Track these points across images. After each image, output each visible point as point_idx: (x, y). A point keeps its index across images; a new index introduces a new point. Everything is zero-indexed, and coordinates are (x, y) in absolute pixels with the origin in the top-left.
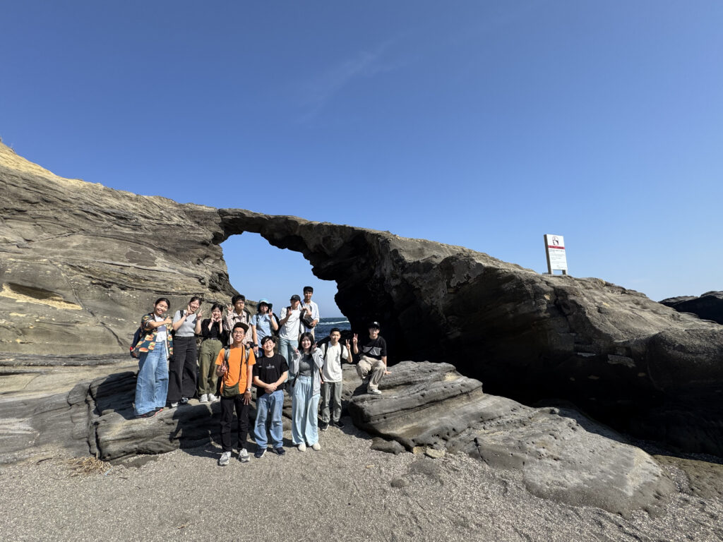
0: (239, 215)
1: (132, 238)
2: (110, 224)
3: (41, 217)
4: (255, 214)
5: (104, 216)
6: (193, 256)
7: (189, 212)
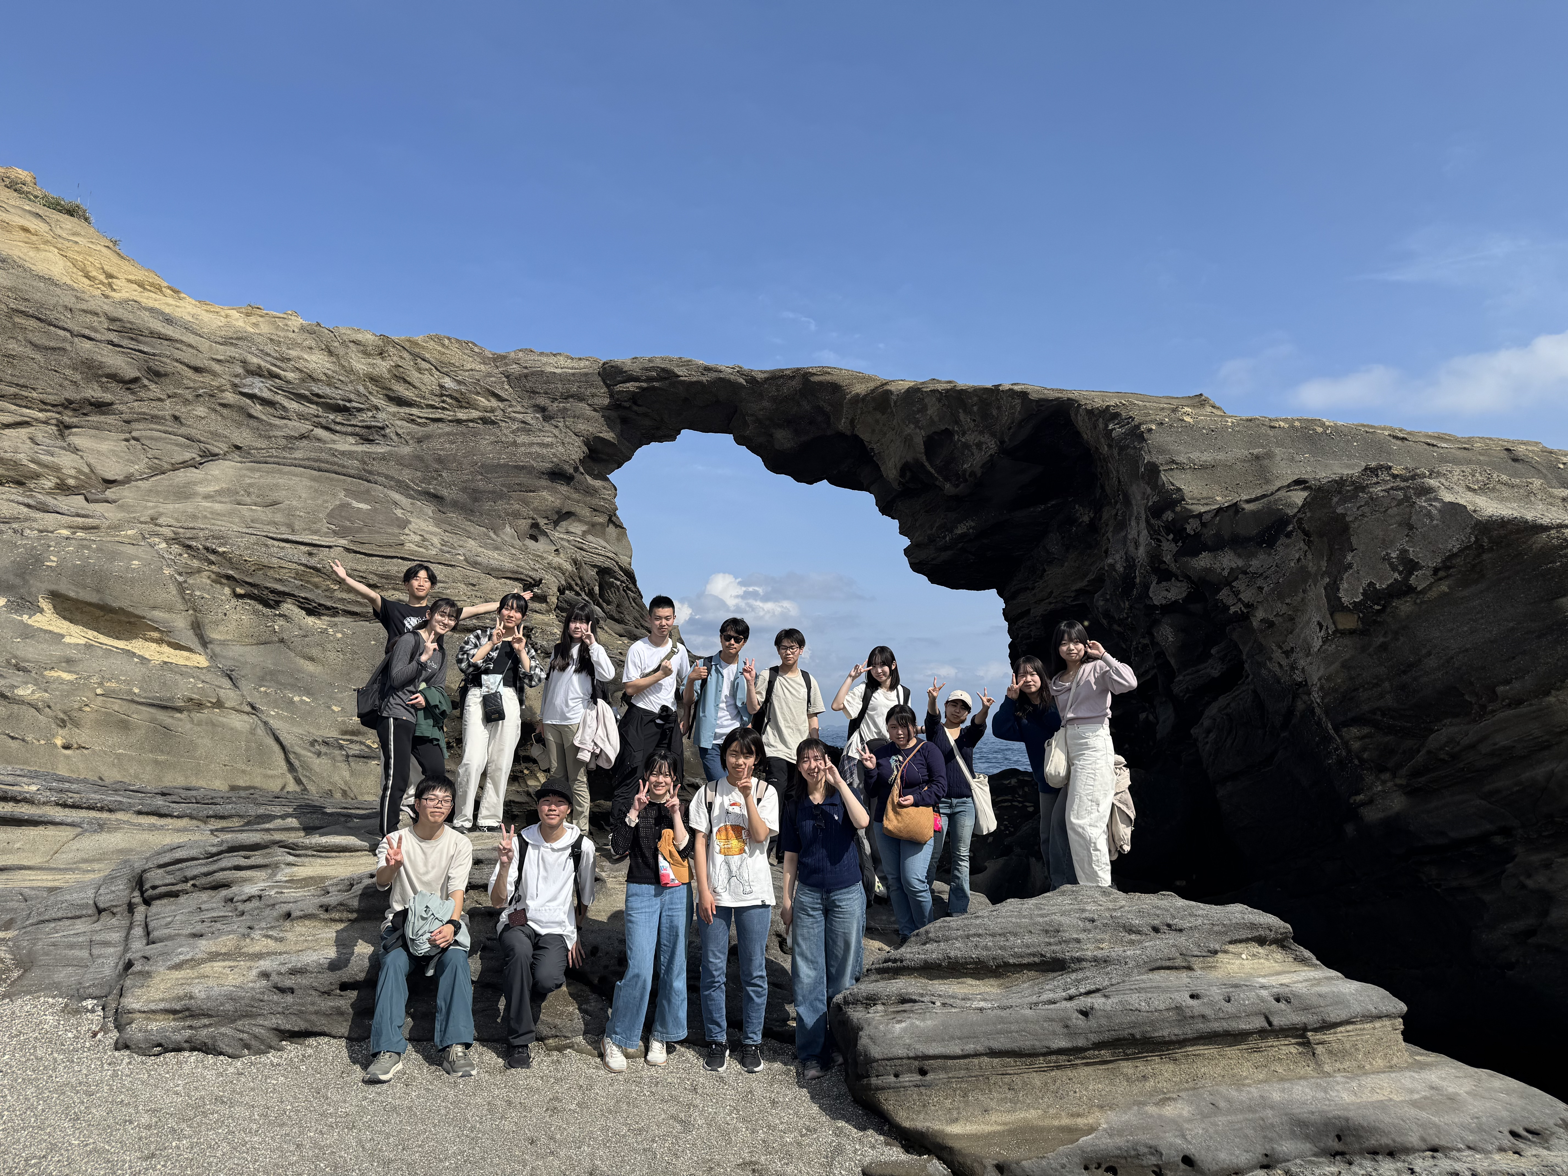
0: (658, 379)
1: (356, 463)
2: (304, 427)
3: (144, 418)
4: (707, 369)
5: (293, 405)
6: (516, 515)
7: (519, 378)
